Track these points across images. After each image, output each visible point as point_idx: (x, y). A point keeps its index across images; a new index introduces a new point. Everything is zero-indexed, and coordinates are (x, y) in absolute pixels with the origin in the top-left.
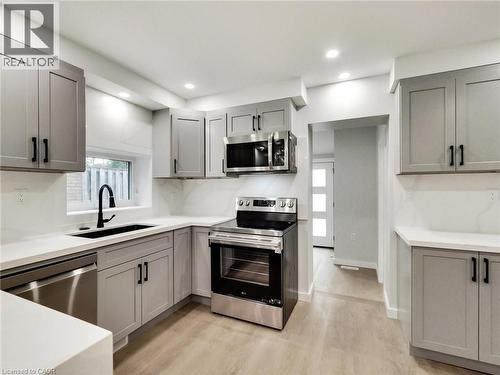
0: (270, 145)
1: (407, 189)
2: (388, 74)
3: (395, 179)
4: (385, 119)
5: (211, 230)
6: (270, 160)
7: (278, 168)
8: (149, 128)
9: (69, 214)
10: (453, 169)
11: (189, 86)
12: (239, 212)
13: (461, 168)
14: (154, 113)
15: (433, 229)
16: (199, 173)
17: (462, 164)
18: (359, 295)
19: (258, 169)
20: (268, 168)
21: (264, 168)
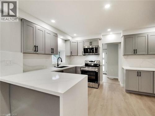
0: (94, 48)
1: (125, 58)
2: (121, 33)
3: (122, 56)
4: (120, 43)
5: (81, 67)
6: (94, 52)
7: (96, 54)
8: (65, 44)
9: (53, 63)
10: (134, 54)
11: (75, 35)
12: (85, 64)
13: (136, 54)
14: (66, 41)
15: (130, 67)
16: (76, 54)
17: (136, 53)
18: (114, 83)
19: (91, 54)
20: (94, 54)
21: (93, 54)
